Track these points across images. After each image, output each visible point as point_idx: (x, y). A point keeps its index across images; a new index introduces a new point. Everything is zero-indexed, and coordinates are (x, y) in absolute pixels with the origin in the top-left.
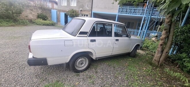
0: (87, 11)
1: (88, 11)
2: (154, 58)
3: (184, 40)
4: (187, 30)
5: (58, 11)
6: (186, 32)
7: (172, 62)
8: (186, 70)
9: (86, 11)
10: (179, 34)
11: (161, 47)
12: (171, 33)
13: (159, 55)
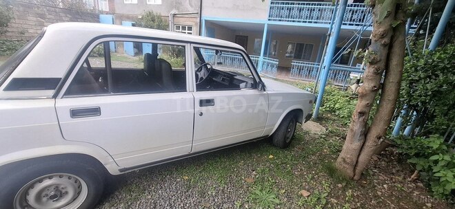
0: (190, 16)
1: (193, 16)
2: (342, 155)
3: (437, 94)
4: (446, 62)
5: (116, 18)
6: (443, 70)
7: (400, 161)
8: (441, 190)
9: (186, 16)
10: (419, 77)
11: (361, 119)
12: (392, 72)
13: (356, 145)
